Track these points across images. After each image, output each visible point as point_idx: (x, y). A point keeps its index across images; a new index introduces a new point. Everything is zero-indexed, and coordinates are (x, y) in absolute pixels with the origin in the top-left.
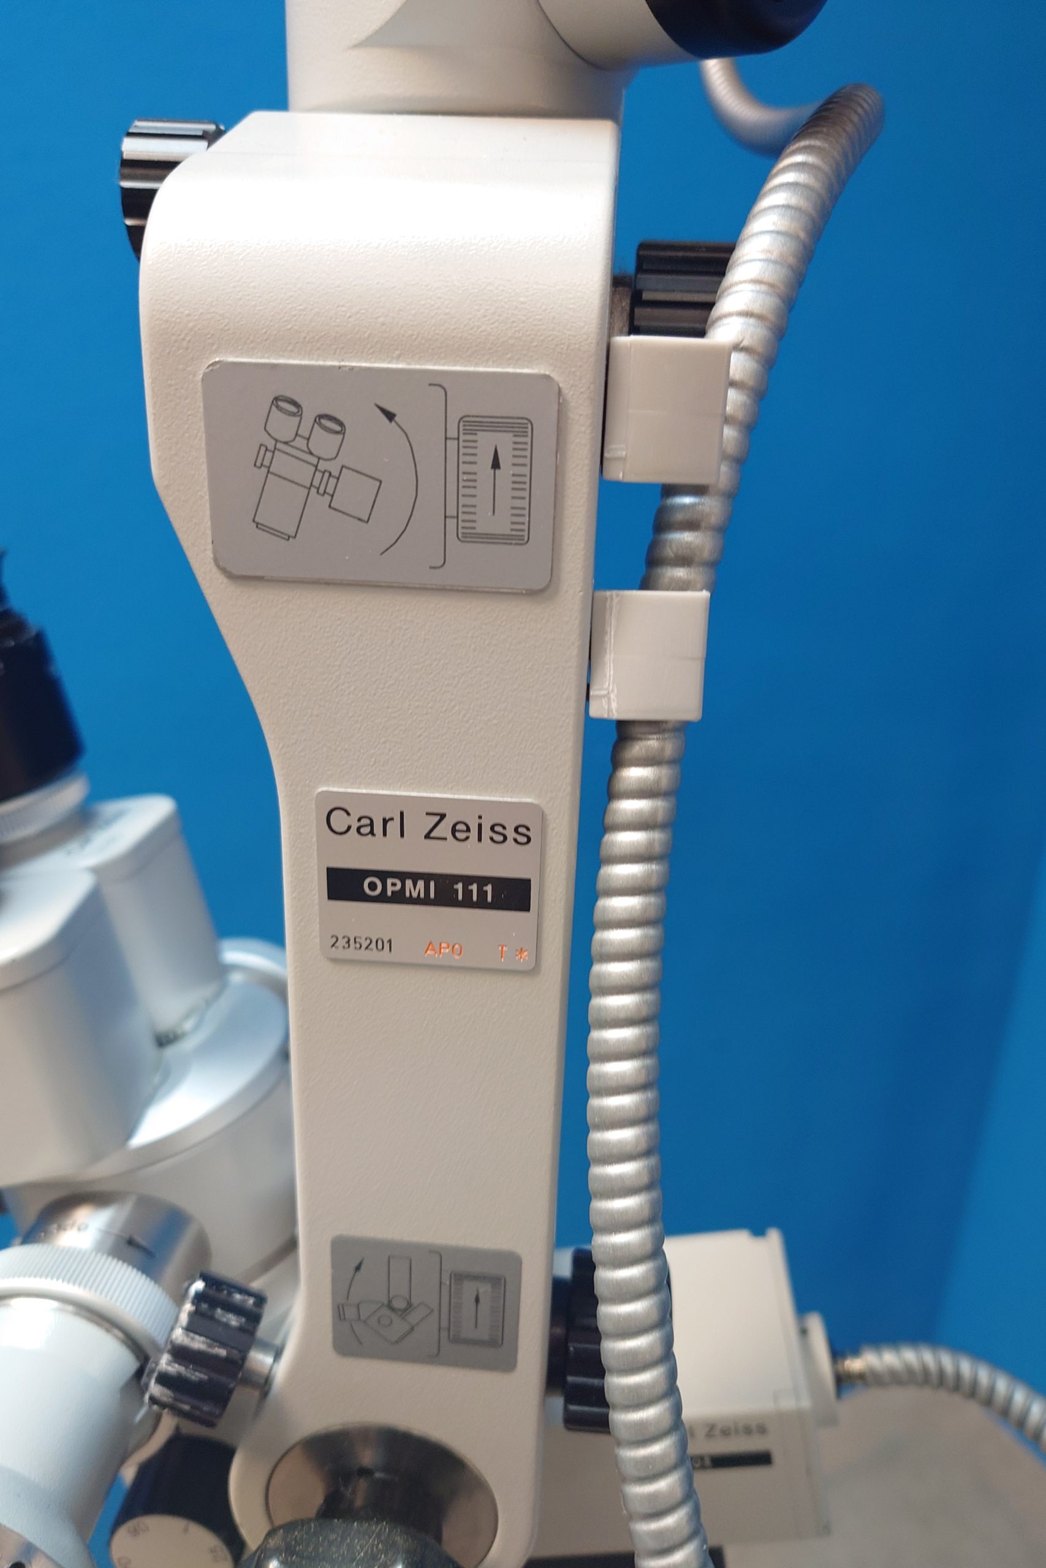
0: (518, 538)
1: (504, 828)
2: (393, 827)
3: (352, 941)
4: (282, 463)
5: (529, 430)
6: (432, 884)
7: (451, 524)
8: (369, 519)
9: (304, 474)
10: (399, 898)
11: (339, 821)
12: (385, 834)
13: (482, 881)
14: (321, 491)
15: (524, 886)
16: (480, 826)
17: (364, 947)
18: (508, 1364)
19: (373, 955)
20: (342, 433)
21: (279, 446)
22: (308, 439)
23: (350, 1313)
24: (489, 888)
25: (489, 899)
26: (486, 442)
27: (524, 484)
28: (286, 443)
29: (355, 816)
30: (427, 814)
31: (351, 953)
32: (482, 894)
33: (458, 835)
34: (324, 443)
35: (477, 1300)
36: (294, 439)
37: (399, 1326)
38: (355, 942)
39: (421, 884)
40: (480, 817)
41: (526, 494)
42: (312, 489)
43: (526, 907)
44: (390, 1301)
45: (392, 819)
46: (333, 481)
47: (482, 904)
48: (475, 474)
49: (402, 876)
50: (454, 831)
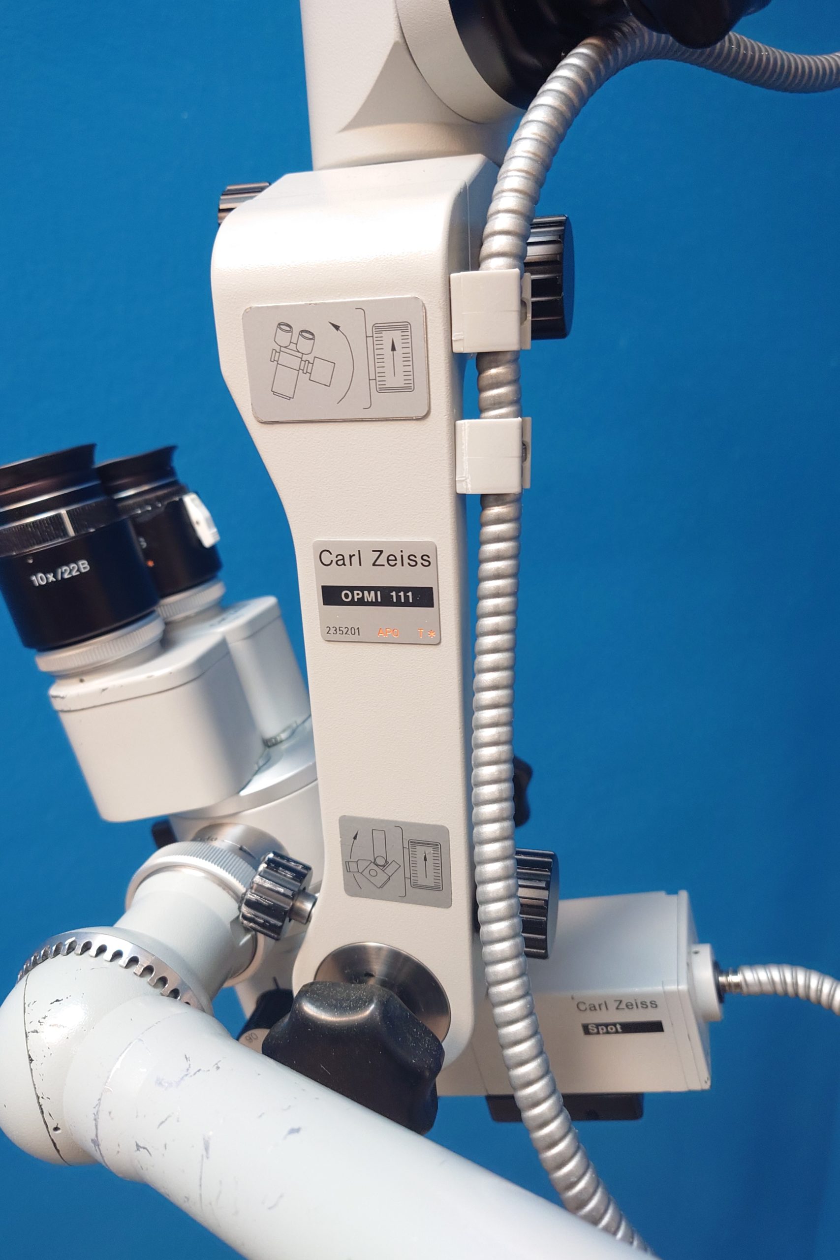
0: (408, 388)
1: (415, 557)
2: (355, 560)
3: (338, 630)
4: (284, 358)
5: (409, 328)
6: (379, 593)
7: (373, 382)
8: (330, 384)
9: (295, 363)
10: (361, 602)
11: (326, 558)
12: (351, 565)
13: (406, 590)
14: (305, 372)
15: (429, 591)
16: (402, 556)
17: (344, 633)
18: (447, 903)
19: (350, 637)
20: (313, 339)
21: (283, 349)
22: (296, 344)
23: (353, 867)
24: (410, 594)
25: (411, 601)
26: (387, 337)
27: (408, 358)
28: (285, 347)
29: (334, 555)
30: (373, 551)
31: (338, 637)
32: (406, 597)
33: (391, 562)
34: (304, 345)
35: (425, 859)
36: (289, 345)
37: (382, 877)
38: (340, 630)
39: (373, 593)
40: (402, 551)
41: (410, 363)
42: (300, 370)
43: (432, 606)
44: (375, 860)
45: (354, 555)
46: (310, 365)
47: (407, 604)
48: (383, 355)
49: (362, 589)
50: (388, 560)
